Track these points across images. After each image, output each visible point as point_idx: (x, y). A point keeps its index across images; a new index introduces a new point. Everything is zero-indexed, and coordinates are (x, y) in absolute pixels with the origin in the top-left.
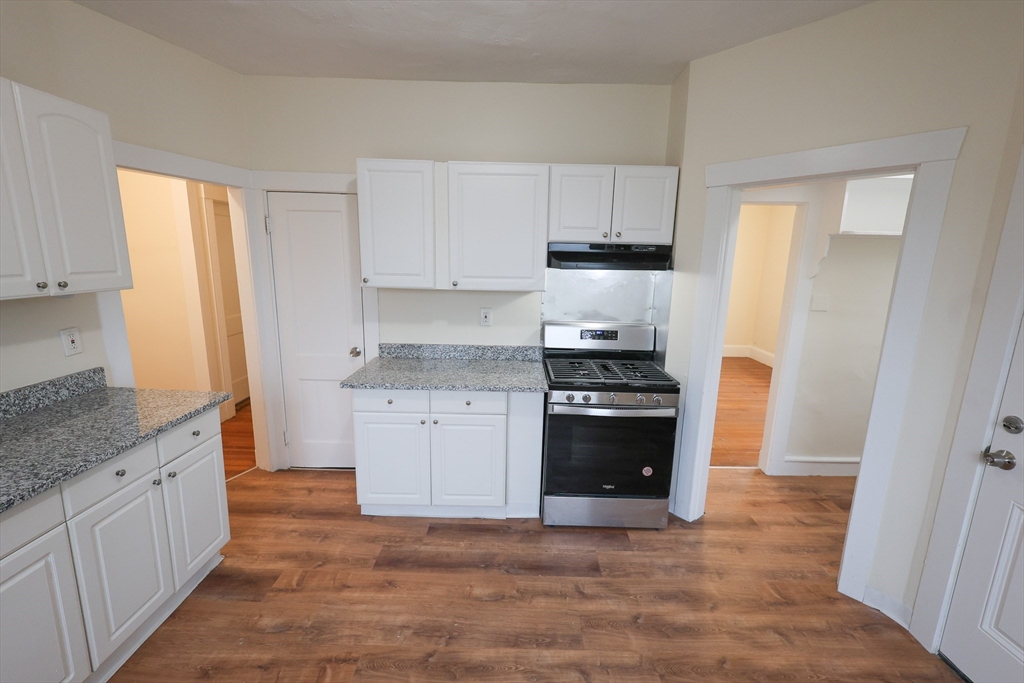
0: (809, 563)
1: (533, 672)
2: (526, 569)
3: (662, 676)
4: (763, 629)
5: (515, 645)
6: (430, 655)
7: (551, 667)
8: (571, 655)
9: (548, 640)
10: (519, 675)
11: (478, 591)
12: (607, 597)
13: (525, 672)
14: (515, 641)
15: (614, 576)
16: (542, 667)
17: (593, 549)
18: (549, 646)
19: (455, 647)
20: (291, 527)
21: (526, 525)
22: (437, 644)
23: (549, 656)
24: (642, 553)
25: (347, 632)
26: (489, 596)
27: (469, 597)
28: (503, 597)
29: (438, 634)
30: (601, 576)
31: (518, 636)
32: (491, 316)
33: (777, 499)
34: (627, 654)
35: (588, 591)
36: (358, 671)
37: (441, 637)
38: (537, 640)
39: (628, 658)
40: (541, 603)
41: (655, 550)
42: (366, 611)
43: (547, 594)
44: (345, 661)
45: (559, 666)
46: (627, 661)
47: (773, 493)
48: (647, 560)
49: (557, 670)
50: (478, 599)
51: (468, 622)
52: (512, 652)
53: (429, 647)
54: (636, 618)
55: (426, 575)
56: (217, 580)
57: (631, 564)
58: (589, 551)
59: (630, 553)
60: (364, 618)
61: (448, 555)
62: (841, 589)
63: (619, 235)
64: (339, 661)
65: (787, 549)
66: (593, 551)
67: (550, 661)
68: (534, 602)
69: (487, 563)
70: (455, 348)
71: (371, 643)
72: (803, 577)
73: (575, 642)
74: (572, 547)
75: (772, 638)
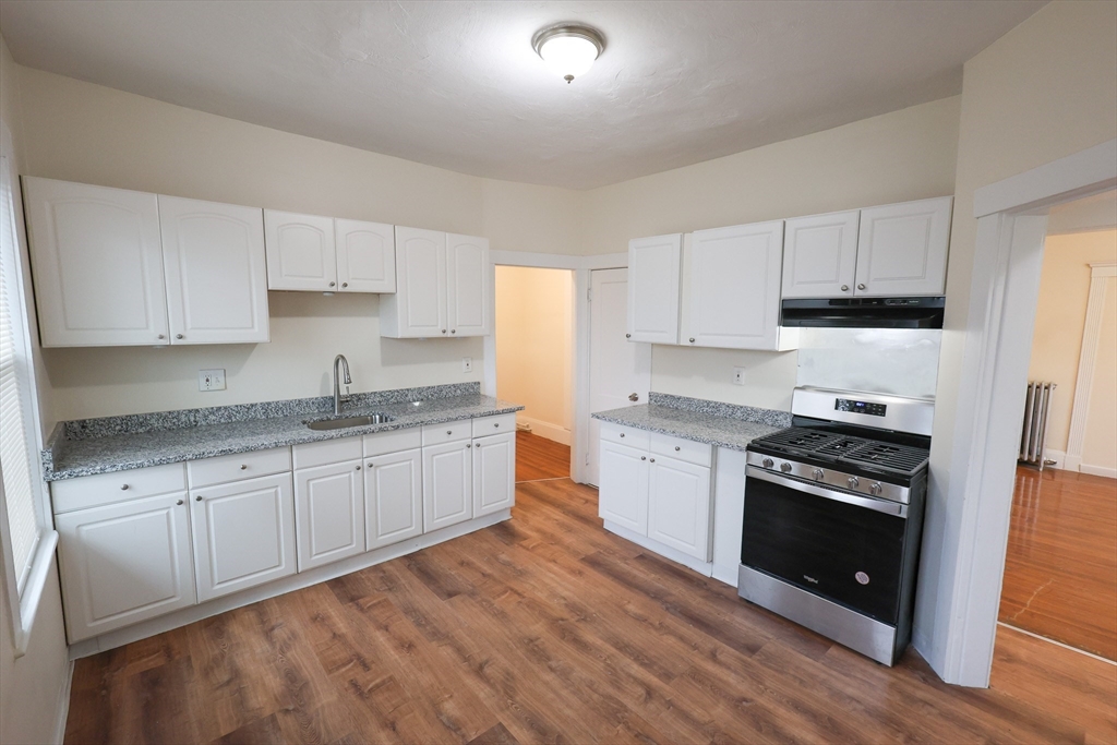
1: (614, 669)
2: (685, 615)
5: (620, 649)
6: (562, 620)
7: (630, 675)
8: (654, 680)
9: (646, 661)
10: (602, 664)
11: (631, 608)
12: (734, 671)
13: (608, 665)
14: (623, 647)
15: (764, 664)
16: (623, 671)
18: (642, 664)
19: (581, 625)
20: (557, 517)
21: (724, 590)
22: (572, 617)
23: (636, 669)
25: (532, 582)
26: (635, 614)
27: (621, 607)
28: (645, 621)
29: (578, 613)
30: (751, 657)
31: (627, 646)
32: (744, 375)
35: (721, 657)
36: (520, 602)
37: (578, 615)
38: (638, 657)
39: (699, 714)
40: (671, 640)
41: (848, 675)
42: (552, 579)
43: (682, 638)
44: (519, 594)
46: (695, 714)
49: (632, 680)
50: (626, 612)
51: (604, 619)
52: (613, 650)
53: (566, 615)
54: (745, 700)
55: (608, 581)
56: (503, 530)
57: (797, 668)
58: (762, 636)
59: (809, 660)
60: (547, 581)
61: (635, 576)
64: (516, 592)
67: (633, 672)
68: (665, 637)
69: (657, 596)
70: (708, 403)
71: (539, 594)
73: (667, 676)
74: (748, 624)
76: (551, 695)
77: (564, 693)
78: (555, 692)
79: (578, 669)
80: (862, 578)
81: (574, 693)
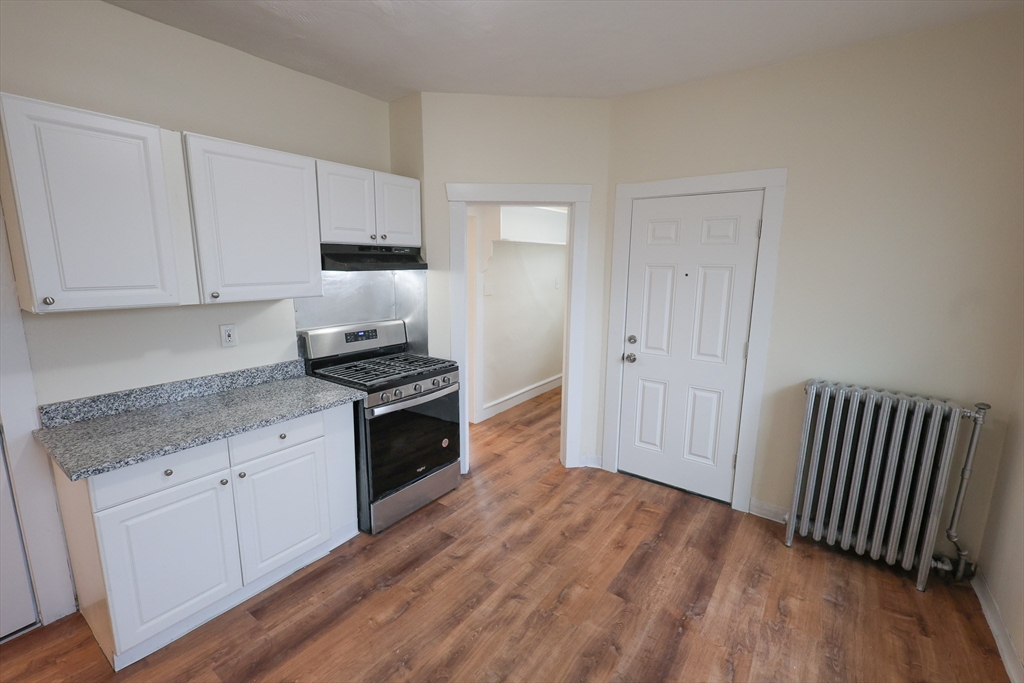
0: (542, 463)
1: (490, 624)
2: (399, 574)
3: (549, 563)
4: (560, 506)
5: (458, 621)
7: (496, 611)
8: (497, 595)
9: (474, 600)
10: (485, 634)
11: (382, 617)
12: (476, 548)
13: (485, 629)
14: (455, 619)
15: (464, 534)
16: (490, 616)
17: (430, 526)
18: (479, 601)
19: (418, 664)
21: (354, 546)
22: (402, 676)
23: (487, 607)
24: (462, 509)
26: (396, 612)
27: (380, 626)
28: (408, 603)
29: (392, 670)
30: (456, 539)
31: (453, 615)
33: (495, 435)
34: (523, 568)
35: (460, 553)
37: (398, 670)
38: (468, 606)
39: (526, 569)
40: (440, 584)
41: (468, 502)
43: (437, 576)
45: (499, 606)
46: (527, 570)
47: (489, 433)
48: (471, 511)
49: (501, 609)
50: (389, 622)
51: (405, 641)
52: (462, 626)
54: (504, 545)
57: (464, 519)
58: (430, 530)
59: (455, 514)
62: (567, 466)
63: (384, 237)
65: (528, 460)
66: (433, 528)
67: (491, 609)
68: (435, 587)
69: (361, 594)
72: (548, 470)
73: (490, 587)
74: (414, 536)
75: (567, 507)
76: (540, 672)
77: (533, 661)
78: (536, 668)
79: (496, 654)
80: (445, 443)
81: (531, 653)
